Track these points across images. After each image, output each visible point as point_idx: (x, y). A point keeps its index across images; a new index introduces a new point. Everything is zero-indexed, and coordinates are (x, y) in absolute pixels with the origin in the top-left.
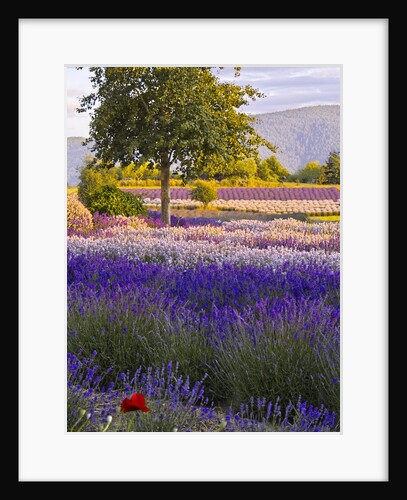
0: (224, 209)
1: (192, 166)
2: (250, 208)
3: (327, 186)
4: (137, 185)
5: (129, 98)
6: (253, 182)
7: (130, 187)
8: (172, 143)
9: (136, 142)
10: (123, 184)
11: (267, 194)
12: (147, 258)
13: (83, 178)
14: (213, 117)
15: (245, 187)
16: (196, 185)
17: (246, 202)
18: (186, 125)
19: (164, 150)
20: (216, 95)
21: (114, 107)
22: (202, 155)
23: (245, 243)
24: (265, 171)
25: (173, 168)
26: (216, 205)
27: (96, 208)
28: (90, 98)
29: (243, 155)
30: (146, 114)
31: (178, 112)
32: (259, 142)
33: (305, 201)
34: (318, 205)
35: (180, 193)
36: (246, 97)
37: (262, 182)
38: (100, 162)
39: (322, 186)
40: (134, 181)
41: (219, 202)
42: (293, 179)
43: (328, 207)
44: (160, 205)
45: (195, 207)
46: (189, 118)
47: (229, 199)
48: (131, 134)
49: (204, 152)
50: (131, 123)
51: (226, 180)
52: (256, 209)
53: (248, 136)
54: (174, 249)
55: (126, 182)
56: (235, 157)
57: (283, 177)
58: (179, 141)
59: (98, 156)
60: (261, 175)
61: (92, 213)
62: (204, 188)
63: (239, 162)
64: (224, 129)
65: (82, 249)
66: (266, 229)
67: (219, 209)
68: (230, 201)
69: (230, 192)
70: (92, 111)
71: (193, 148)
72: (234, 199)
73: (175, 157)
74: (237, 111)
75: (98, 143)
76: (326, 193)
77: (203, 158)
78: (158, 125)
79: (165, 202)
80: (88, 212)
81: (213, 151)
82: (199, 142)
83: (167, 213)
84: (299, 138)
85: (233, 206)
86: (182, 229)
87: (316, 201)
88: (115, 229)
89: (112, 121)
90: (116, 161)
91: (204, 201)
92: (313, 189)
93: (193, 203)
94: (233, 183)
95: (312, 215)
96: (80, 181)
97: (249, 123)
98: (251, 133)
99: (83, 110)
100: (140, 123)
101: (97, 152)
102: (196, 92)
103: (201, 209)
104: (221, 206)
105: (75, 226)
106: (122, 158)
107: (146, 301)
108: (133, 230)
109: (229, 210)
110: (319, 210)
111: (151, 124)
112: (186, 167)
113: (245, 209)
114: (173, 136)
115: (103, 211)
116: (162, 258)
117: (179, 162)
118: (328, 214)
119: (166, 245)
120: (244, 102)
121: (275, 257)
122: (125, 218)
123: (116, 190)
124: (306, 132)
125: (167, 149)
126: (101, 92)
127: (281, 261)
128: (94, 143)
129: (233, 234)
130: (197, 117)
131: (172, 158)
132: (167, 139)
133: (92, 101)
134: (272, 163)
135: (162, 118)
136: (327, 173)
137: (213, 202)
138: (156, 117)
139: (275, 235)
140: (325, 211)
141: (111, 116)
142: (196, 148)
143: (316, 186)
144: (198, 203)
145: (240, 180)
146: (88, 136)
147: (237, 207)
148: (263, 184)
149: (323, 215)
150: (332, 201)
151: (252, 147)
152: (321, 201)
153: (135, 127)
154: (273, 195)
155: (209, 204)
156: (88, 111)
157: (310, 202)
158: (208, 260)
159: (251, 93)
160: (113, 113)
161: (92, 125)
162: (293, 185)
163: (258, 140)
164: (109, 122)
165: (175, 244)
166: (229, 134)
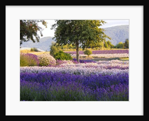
0: (94, 57)
1: (86, 44)
2: (102, 57)
3: (125, 49)
4: (67, 50)
5: (66, 24)
6: (103, 49)
7: (65, 51)
8: (79, 38)
9: (68, 38)
10: (63, 50)
11: (107, 52)
12: (75, 73)
13: (51, 49)
14: (92, 30)
15: (100, 50)
16: (86, 50)
17: (101, 55)
18: (84, 32)
19: (77, 40)
20: (92, 23)
21: (61, 28)
22: (88, 41)
23: (104, 68)
24: (106, 45)
25: (80, 45)
26: (92, 56)
27: (57, 58)
28: (54, 25)
29: (101, 41)
30: (71, 29)
31: (81, 28)
32: (105, 37)
33: (119, 54)
34: (123, 55)
35: (81, 52)
36: (101, 23)
37: (106, 48)
38: (57, 44)
39: (124, 49)
40: (67, 49)
41: (92, 55)
42: (115, 47)
43: (126, 55)
44: (76, 56)
45: (86, 57)
46: (84, 30)
47: (96, 54)
48: (67, 35)
49: (89, 40)
50: (67, 32)
51: (94, 48)
52: (104, 57)
53: (102, 35)
54: (83, 70)
55: (64, 50)
56: (99, 41)
57: (112, 47)
58: (81, 37)
59: (57, 42)
60: (105, 46)
61: (56, 59)
62: (88, 51)
63: (100, 43)
64: (95, 33)
65: (55, 71)
66: (110, 63)
67: (93, 57)
68: (96, 55)
69: (96, 52)
70: (55, 29)
71: (86, 39)
72: (97, 54)
73: (80, 42)
74: (99, 27)
75: (57, 38)
76: (125, 51)
77: (89, 42)
78: (75, 32)
79: (77, 55)
80: (55, 59)
81: (92, 40)
82: (87, 37)
83: (78, 59)
84: (116, 35)
85: (97, 56)
86: (84, 64)
87: (122, 54)
88: (64, 65)
89: (61, 32)
90: (62, 44)
91: (88, 55)
92: (121, 50)
93: (85, 55)
94: (97, 49)
95: (121, 58)
96: (50, 50)
97: (103, 31)
98: (103, 34)
99: (52, 29)
100: (70, 32)
101: (56, 41)
102: (86, 22)
103: (87, 57)
104: (93, 56)
105: (51, 64)
106: (64, 43)
107: (76, 86)
108: (69, 64)
109: (96, 57)
110: (123, 57)
111: (73, 32)
112: (84, 45)
113: (101, 57)
114: (79, 35)
115: (59, 59)
116: (79, 73)
117: (82, 43)
118: (126, 58)
119: (80, 69)
120: (101, 25)
121: (114, 72)
122: (66, 61)
123: (63, 52)
124: (118, 33)
125: (78, 40)
126: (57, 23)
127: (116, 73)
128: (56, 38)
129: (100, 65)
130: (87, 30)
131: (79, 42)
132: (78, 36)
133: (55, 26)
134: (108, 43)
135: (76, 30)
136: (125, 45)
137: (91, 55)
138: (74, 30)
139: (113, 65)
140: (125, 57)
141: (61, 30)
142: (87, 39)
143: (122, 49)
144: (86, 55)
145: (99, 48)
146: (54, 36)
147: (98, 56)
148: (106, 49)
149: (124, 58)
150: (127, 54)
151: (104, 38)
152: (123, 54)
153: (68, 33)
154: (109, 52)
155: (90, 56)
156: (54, 29)
157: (120, 54)
158: (93, 73)
159: (103, 22)
160: (61, 29)
161: (55, 33)
162: (115, 49)
163: (105, 36)
164: (60, 32)
165: (83, 69)
166: (97, 35)
